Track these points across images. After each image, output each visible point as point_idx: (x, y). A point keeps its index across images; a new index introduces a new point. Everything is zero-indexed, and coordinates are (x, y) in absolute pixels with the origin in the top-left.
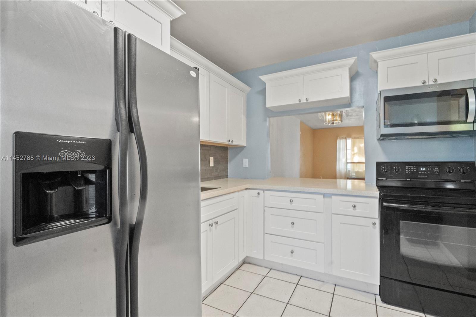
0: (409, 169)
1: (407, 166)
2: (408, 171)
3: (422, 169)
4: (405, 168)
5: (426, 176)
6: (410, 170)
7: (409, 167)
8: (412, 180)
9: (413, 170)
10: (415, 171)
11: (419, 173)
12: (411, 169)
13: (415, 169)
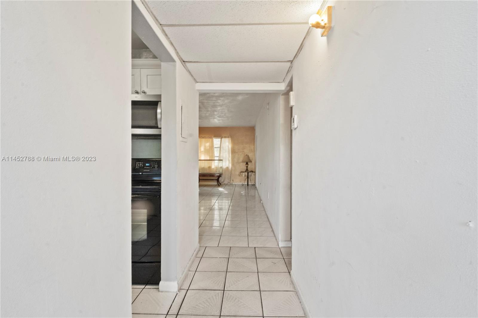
0: (139, 164)
1: (137, 162)
2: (138, 166)
3: (147, 165)
4: (136, 164)
5: (149, 170)
6: (139, 166)
7: (139, 163)
8: (143, 174)
9: (141, 165)
10: (142, 166)
11: (145, 168)
12: (140, 164)
13: (142, 165)
